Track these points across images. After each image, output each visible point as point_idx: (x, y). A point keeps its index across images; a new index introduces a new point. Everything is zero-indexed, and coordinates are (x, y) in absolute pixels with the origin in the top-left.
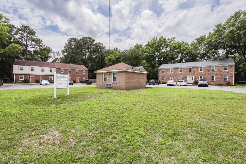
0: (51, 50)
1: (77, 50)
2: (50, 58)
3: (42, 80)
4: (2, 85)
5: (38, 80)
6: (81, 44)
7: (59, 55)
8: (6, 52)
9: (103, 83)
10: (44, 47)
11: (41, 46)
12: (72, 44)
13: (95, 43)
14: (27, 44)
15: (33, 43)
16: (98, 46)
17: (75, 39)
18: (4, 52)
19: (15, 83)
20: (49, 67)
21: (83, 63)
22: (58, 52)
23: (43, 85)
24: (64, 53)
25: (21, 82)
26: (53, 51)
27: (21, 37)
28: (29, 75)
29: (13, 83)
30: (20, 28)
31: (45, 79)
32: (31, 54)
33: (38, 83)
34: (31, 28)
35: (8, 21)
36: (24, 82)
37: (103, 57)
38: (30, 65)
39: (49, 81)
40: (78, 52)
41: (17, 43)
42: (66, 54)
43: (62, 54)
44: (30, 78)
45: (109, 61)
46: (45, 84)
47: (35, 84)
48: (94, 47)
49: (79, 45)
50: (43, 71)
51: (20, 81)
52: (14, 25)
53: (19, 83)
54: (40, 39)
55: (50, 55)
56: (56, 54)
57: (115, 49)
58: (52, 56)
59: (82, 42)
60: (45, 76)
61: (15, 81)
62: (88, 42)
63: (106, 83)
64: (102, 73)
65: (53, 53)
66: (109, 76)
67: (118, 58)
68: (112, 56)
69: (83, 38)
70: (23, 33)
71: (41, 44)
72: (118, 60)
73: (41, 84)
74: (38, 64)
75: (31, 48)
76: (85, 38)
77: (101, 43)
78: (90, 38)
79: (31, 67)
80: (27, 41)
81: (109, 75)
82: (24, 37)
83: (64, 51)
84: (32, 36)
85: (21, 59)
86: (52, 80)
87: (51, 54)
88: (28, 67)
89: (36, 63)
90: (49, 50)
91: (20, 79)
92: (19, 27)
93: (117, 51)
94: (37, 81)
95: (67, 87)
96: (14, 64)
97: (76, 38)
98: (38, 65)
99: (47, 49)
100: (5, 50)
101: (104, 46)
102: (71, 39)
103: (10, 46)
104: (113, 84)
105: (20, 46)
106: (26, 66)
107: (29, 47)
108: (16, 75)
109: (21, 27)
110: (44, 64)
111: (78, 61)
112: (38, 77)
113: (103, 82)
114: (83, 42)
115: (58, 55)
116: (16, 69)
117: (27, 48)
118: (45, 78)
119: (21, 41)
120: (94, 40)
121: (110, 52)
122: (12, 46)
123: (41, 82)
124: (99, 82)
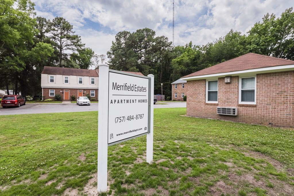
0: (93, 53)
1: (130, 49)
2: (91, 65)
3: (80, 97)
4: (24, 104)
5: (75, 96)
6: (136, 40)
7: (104, 59)
8: (31, 56)
9: (207, 104)
10: (83, 48)
11: (80, 46)
12: (122, 41)
13: (155, 37)
14: (61, 45)
15: (69, 42)
16: (161, 41)
17: (125, 33)
18: (29, 55)
19: (43, 101)
20: (89, 77)
21: (138, 69)
22: (103, 55)
23: (80, 105)
24: (110, 55)
25: (51, 100)
26: (96, 55)
27: (54, 34)
28: (62, 89)
29: (40, 101)
30: (53, 22)
31: (85, 95)
32: (66, 58)
33: (73, 102)
34: (66, 21)
35: (33, 7)
36: (56, 101)
37: (169, 59)
38: (63, 74)
39: (89, 98)
40: (131, 53)
41: (48, 41)
42: (113, 56)
43: (108, 57)
44: (62, 94)
45: (179, 65)
46: (84, 103)
47: (69, 102)
48: (154, 44)
49: (133, 42)
50: (81, 82)
51: (50, 98)
52: (45, 18)
53: (49, 101)
54: (78, 36)
55: (91, 60)
56: (100, 59)
57: (188, 45)
58: (95, 62)
59: (136, 37)
60: (84, 90)
61: (44, 99)
62: (145, 37)
63: (217, 105)
64: (204, 80)
65: (95, 58)
66: (228, 86)
67: (195, 59)
68: (184, 56)
69: (138, 31)
70: (56, 29)
71: (79, 43)
72: (195, 61)
73: (78, 103)
74: (75, 72)
75: (66, 49)
76: (140, 30)
77: (165, 37)
78: (147, 30)
79: (64, 76)
80: (61, 40)
81: (227, 83)
82: (58, 35)
83: (110, 53)
84: (67, 33)
85: (52, 66)
86: (94, 96)
87: (93, 59)
88: (60, 76)
89: (72, 71)
90: (90, 53)
91: (50, 96)
92: (51, 21)
93: (191, 47)
94: (73, 99)
95: (145, 129)
96: (42, 72)
97: (127, 32)
98: (75, 74)
99: (88, 52)
100: (30, 52)
101: (169, 41)
102: (121, 34)
103: (38, 46)
104: (241, 108)
105: (51, 46)
106: (57, 76)
107: (64, 48)
108: (45, 89)
109: (53, 20)
110: (82, 72)
111: (131, 67)
112: (74, 91)
113: (207, 102)
114: (138, 37)
115: (102, 59)
116: (45, 81)
117: (61, 50)
118: (84, 93)
119: (54, 40)
120: (154, 33)
121: (179, 50)
122: (40, 46)
123: (78, 99)
124: (193, 103)
